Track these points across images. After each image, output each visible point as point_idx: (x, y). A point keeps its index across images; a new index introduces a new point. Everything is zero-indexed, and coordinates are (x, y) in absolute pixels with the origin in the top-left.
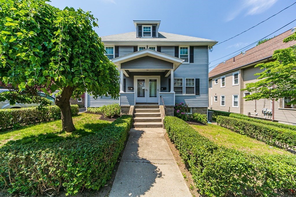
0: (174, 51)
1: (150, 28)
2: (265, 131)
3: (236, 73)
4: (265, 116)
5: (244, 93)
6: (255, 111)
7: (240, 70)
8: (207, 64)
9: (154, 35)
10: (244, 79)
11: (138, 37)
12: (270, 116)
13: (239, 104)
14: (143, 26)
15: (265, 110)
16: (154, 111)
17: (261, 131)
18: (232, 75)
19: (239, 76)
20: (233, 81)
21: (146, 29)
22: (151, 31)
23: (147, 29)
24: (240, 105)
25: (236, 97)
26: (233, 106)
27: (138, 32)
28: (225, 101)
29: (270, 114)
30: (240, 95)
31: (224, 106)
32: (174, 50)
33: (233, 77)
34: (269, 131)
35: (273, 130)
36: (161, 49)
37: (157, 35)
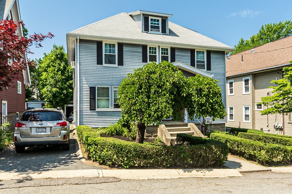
0: (190, 55)
1: (158, 21)
2: (280, 141)
3: (246, 78)
4: (277, 131)
5: (255, 105)
6: (268, 126)
7: (251, 75)
8: (224, 72)
9: (164, 31)
10: (255, 87)
11: (144, 31)
12: (281, 131)
13: (250, 117)
14: (150, 18)
15: (277, 125)
16: (185, 130)
17: (277, 142)
18: (242, 80)
19: (250, 82)
20: (244, 89)
21: (153, 22)
22: (160, 25)
23: (155, 22)
24: (252, 120)
25: (247, 109)
26: (244, 121)
27: (143, 25)
28: (234, 114)
29: (281, 129)
30: (251, 106)
31: (233, 120)
32: (190, 53)
33: (244, 83)
34: (283, 141)
35: (285, 140)
36: (176, 52)
37: (167, 31)
